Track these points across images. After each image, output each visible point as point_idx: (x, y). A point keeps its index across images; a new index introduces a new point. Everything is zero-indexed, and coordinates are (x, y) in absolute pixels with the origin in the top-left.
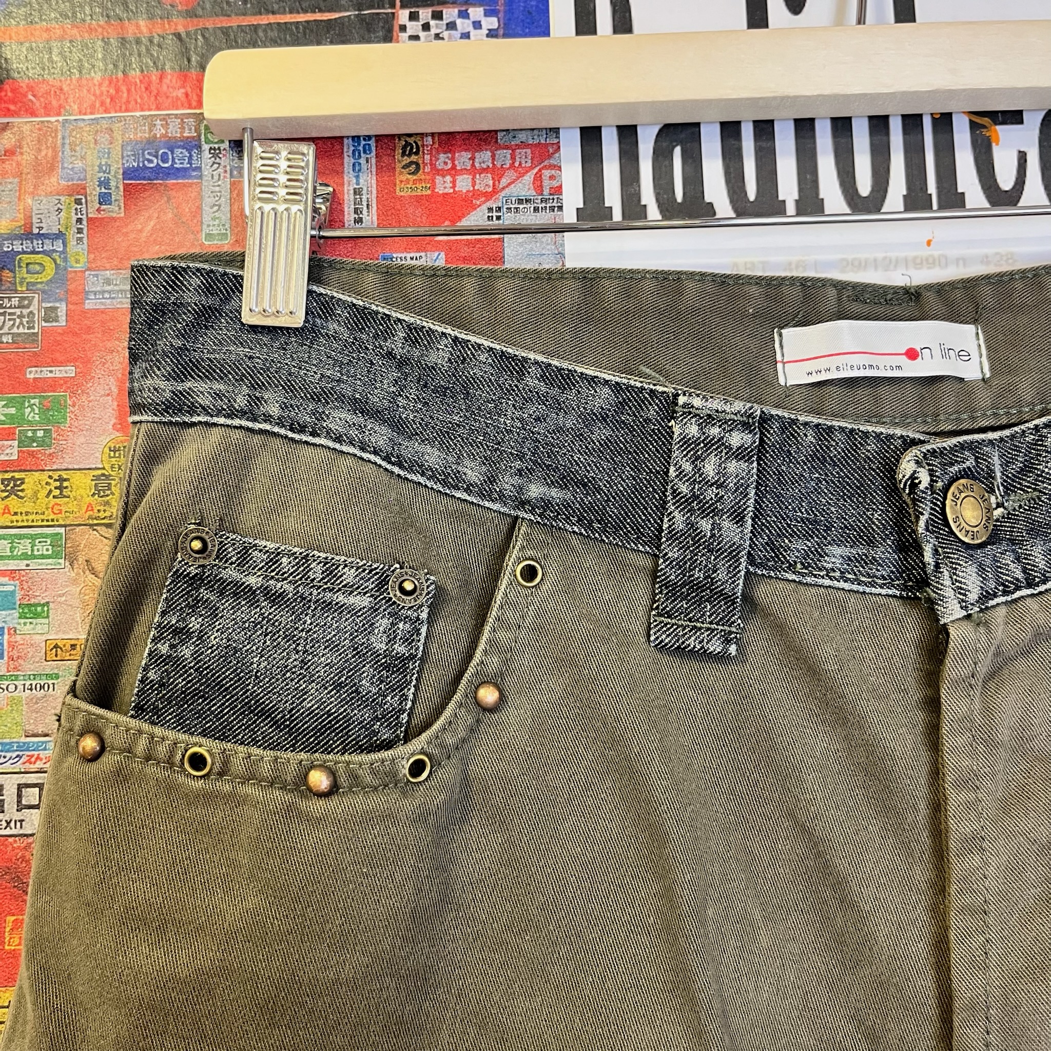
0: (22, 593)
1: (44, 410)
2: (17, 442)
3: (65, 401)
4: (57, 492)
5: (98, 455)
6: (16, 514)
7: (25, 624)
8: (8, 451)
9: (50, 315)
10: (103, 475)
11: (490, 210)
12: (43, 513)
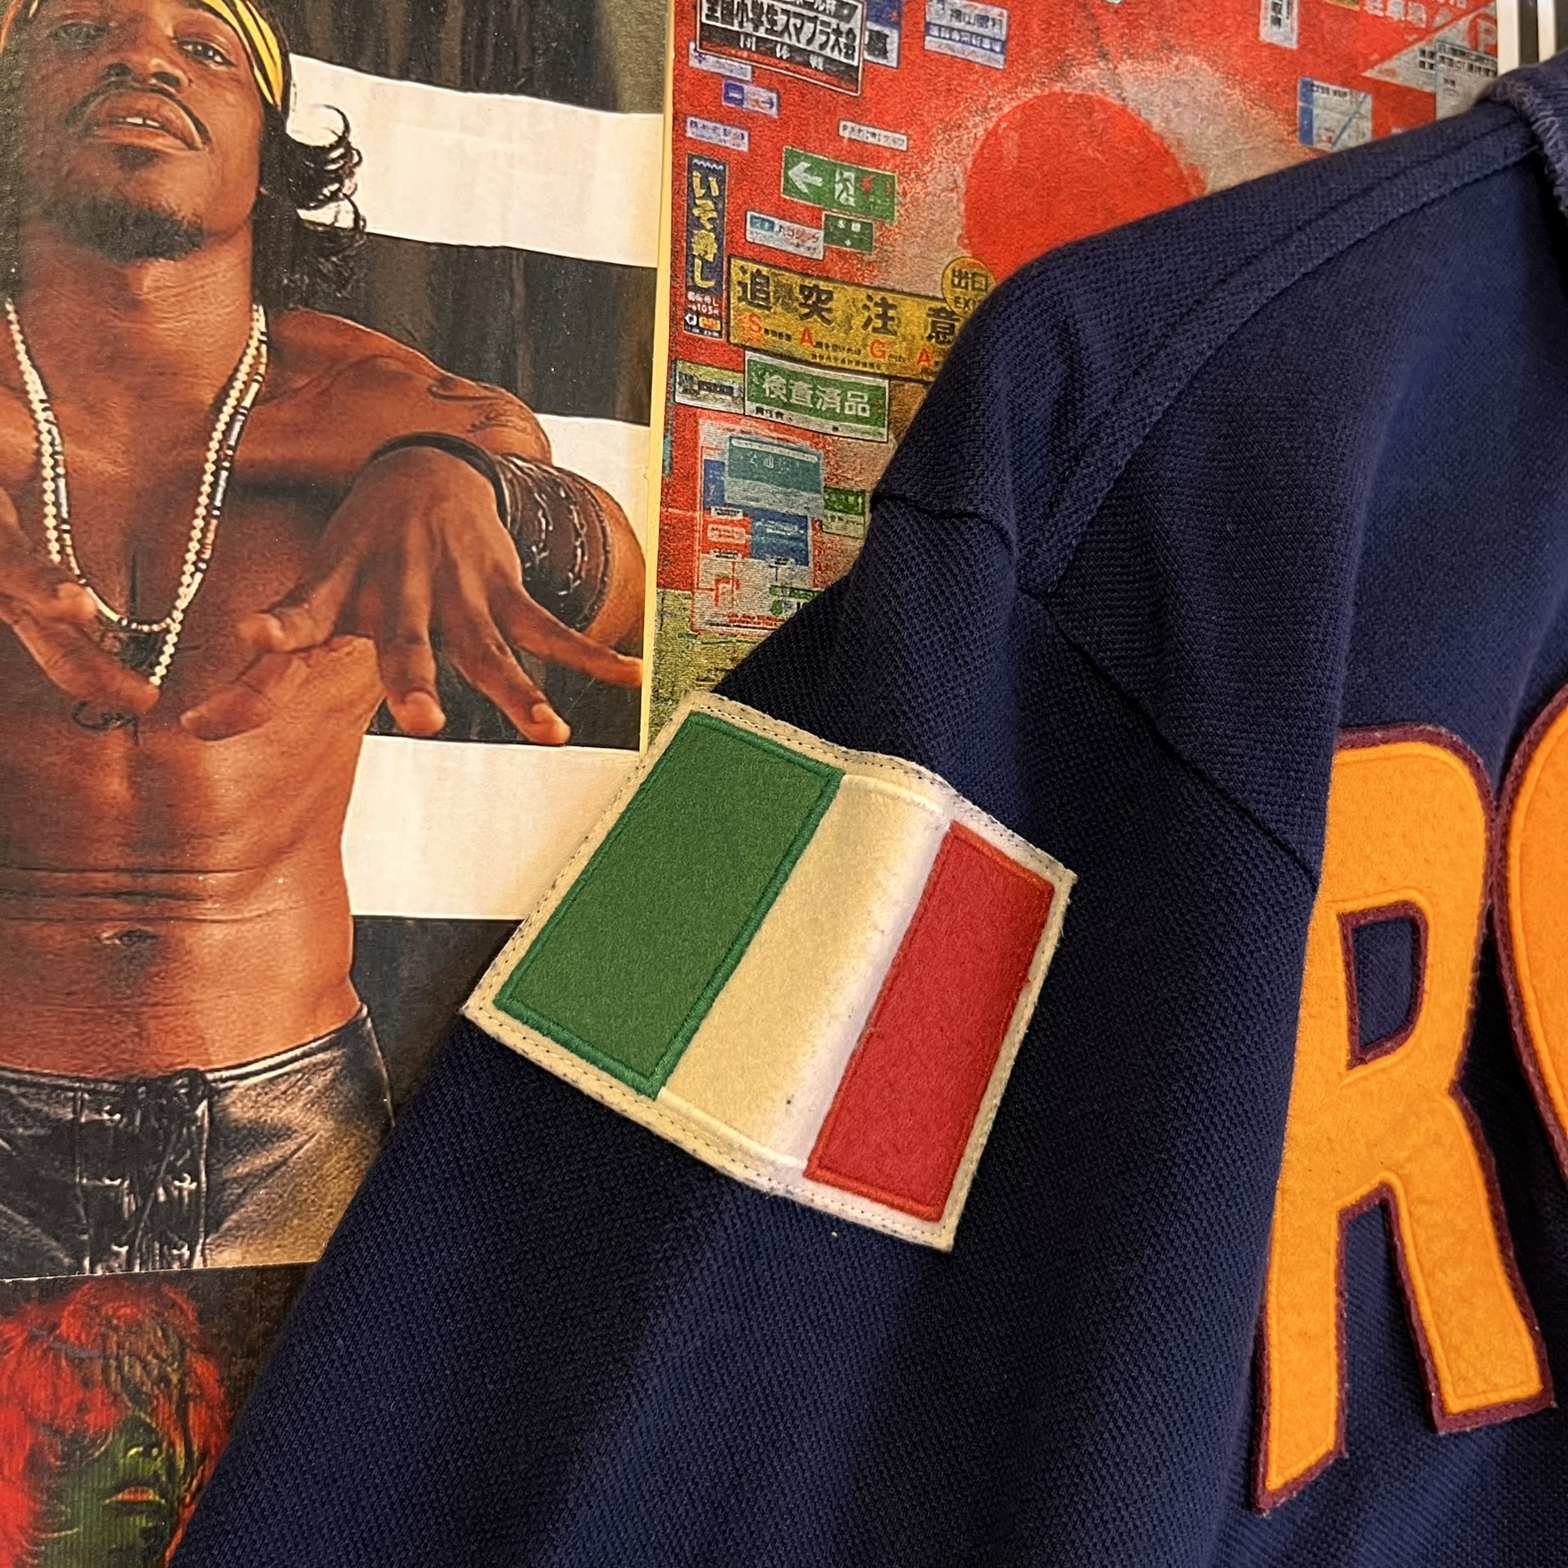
0: (828, 469)
1: (864, 191)
2: (821, 234)
3: (893, 185)
4: (879, 323)
5: (938, 278)
6: (819, 344)
7: (833, 518)
8: (810, 243)
9: (877, 44)
10: (943, 309)
11: (1423, 53)
12: (859, 352)
